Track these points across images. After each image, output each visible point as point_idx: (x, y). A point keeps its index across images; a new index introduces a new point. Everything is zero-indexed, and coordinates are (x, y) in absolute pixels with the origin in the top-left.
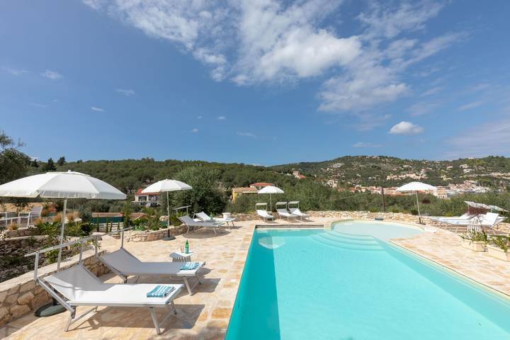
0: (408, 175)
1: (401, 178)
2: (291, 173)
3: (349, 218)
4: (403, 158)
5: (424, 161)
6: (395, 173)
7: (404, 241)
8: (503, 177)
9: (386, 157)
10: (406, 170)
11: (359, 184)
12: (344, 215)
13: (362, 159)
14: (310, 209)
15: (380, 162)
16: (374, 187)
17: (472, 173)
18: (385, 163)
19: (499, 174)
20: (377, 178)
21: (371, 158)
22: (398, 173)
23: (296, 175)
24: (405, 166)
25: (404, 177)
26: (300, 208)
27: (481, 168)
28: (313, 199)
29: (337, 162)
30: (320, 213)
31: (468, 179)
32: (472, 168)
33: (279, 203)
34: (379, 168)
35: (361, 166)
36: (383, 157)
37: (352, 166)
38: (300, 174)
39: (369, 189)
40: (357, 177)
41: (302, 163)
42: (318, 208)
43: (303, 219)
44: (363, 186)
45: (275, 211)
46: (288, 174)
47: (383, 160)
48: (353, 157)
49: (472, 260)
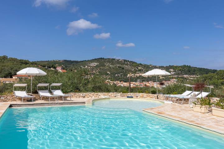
0: (140, 74)
1: (137, 76)
2: (55, 68)
3: (106, 97)
4: (138, 63)
5: (150, 65)
6: (133, 72)
7: (154, 110)
8: (189, 78)
9: (128, 61)
10: (140, 70)
11: (109, 79)
12: (102, 95)
13: (112, 61)
14: (71, 91)
15: (124, 64)
16: (119, 82)
17: (175, 74)
18: (127, 65)
19: (187, 76)
20: (121, 75)
21: (118, 60)
22: (135, 72)
23: (59, 69)
24: (139, 68)
25: (138, 75)
26: (62, 90)
27: (180, 72)
28: (75, 83)
29: (93, 62)
30: (81, 94)
31: (172, 78)
32: (175, 72)
33: (40, 85)
34: (123, 68)
35: (111, 66)
36: (126, 61)
37: (105, 66)
38: (63, 69)
39: (115, 82)
40: (108, 74)
41: (65, 60)
42: (79, 90)
43: (65, 98)
44: (111, 81)
45: (36, 92)
46: (52, 69)
47: (126, 63)
48: (106, 59)
49: (206, 119)
